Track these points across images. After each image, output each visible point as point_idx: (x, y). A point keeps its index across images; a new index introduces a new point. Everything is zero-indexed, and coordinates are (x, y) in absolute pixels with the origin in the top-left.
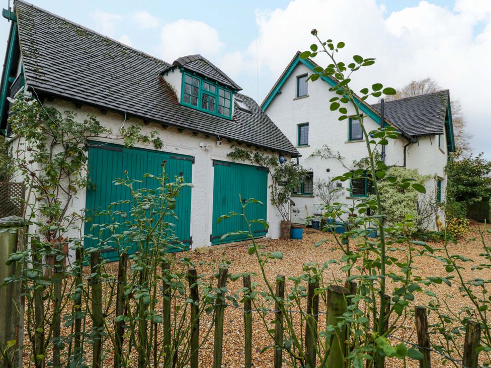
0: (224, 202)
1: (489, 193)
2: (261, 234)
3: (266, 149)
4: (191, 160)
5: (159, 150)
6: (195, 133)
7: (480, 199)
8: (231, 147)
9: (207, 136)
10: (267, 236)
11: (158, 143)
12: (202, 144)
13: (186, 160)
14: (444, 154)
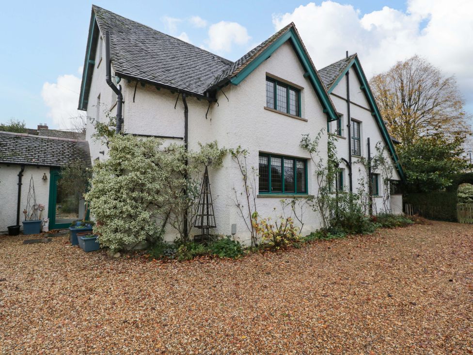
1: (451, 181)
7: (445, 190)
14: (305, 121)
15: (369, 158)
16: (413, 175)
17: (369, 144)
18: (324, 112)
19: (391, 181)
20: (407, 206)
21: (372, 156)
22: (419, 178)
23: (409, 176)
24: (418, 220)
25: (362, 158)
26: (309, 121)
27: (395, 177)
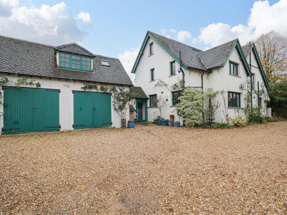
0: (81, 109)
2: (107, 125)
3: (107, 84)
4: (59, 91)
5: (39, 87)
6: (59, 79)
8: (84, 84)
9: (67, 80)
10: (112, 126)
11: (38, 85)
12: (64, 84)
13: (55, 91)
14: (240, 77)
15: (259, 91)
16: (278, 98)
17: (258, 84)
18: (246, 73)
19: (267, 101)
20: (273, 113)
21: (260, 90)
22: (281, 99)
23: (276, 99)
24: (281, 119)
25: (256, 91)
26: (242, 77)
27: (269, 100)
